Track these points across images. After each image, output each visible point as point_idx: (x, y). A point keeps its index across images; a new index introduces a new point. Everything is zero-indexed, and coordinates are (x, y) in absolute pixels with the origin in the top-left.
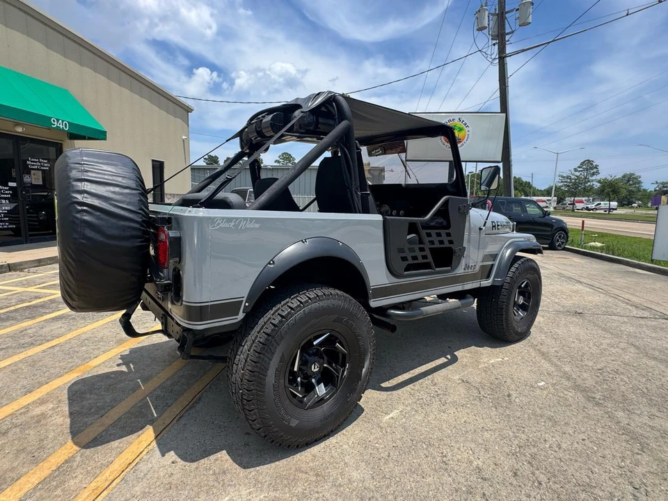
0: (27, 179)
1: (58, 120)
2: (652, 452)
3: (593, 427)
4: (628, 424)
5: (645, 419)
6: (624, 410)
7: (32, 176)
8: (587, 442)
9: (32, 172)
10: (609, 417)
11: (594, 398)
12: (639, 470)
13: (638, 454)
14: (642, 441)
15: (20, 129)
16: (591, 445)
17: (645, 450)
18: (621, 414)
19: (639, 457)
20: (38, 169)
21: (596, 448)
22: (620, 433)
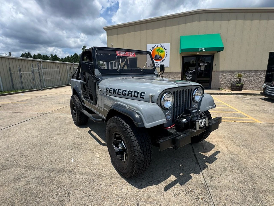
0: (199, 69)
1: (201, 48)
2: (23, 167)
3: (43, 160)
4: (34, 171)
5: (29, 179)
6: (39, 176)
7: (201, 67)
8: (40, 156)
9: (201, 66)
10: (41, 168)
11: (52, 171)
12: (24, 160)
13: (26, 163)
14: (27, 168)
15: (198, 53)
16: (39, 156)
17: (25, 166)
18: (39, 173)
19: (25, 163)
20: (203, 65)
21: (37, 156)
22: (34, 165)
